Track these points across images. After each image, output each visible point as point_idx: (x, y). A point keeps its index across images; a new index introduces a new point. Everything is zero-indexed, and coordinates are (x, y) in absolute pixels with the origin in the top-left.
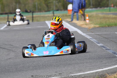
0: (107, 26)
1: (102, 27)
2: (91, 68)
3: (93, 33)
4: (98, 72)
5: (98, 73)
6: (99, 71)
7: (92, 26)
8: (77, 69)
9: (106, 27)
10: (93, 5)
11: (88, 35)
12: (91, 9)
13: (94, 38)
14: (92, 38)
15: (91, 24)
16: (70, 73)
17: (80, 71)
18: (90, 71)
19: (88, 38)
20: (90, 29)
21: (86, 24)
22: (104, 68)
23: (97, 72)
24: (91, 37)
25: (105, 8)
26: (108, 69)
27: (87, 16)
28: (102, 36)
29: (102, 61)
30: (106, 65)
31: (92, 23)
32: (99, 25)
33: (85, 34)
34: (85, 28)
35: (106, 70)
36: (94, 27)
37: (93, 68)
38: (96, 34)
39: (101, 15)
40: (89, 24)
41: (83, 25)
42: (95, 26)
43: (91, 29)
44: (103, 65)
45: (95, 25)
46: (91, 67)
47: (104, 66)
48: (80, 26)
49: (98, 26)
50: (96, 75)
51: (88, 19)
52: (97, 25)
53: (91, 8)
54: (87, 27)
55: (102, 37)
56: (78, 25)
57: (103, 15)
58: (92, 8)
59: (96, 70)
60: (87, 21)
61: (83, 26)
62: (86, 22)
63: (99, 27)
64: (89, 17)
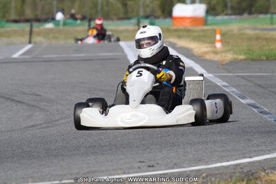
0: (265, 58)
1: (252, 60)
2: (224, 156)
3: (230, 72)
4: (241, 166)
5: (241, 168)
6: (244, 163)
7: (229, 57)
8: (192, 156)
9: (263, 60)
10: (233, 8)
11: (219, 77)
12: (226, 17)
13: (232, 86)
14: (227, 84)
15: (226, 52)
16: (175, 164)
17: (198, 161)
18: (221, 162)
19: (218, 84)
20: (224, 63)
21: (215, 53)
22: (254, 157)
23: (239, 164)
24: (227, 82)
25: (261, 16)
26: (265, 160)
27: (218, 32)
28: (251, 81)
29: (250, 140)
30: (260, 148)
31: (230, 50)
32: (245, 54)
33: (211, 75)
34: (212, 61)
35: (259, 162)
36: (234, 59)
37: (228, 156)
38: (238, 76)
39: (250, 32)
40: (222, 52)
41: (207, 53)
42: (236, 56)
43: (227, 64)
44: (252, 149)
45: (237, 54)
46: (224, 154)
47: (255, 151)
48: (200, 57)
49: (242, 57)
50: (234, 173)
51: (221, 41)
52: (240, 54)
53: (227, 15)
54: (217, 58)
55: (251, 84)
56: (195, 53)
57: (257, 32)
58: (231, 15)
59: (236, 160)
60: (218, 45)
61: (208, 57)
62: (215, 47)
63: (245, 60)
64: (223, 35)
